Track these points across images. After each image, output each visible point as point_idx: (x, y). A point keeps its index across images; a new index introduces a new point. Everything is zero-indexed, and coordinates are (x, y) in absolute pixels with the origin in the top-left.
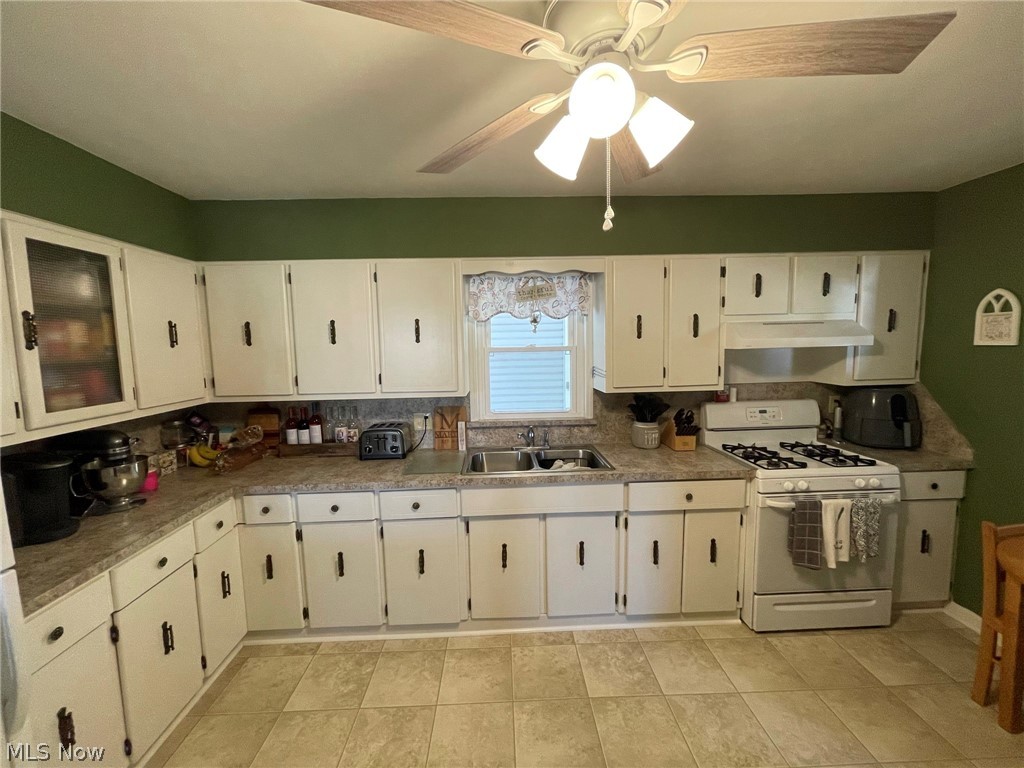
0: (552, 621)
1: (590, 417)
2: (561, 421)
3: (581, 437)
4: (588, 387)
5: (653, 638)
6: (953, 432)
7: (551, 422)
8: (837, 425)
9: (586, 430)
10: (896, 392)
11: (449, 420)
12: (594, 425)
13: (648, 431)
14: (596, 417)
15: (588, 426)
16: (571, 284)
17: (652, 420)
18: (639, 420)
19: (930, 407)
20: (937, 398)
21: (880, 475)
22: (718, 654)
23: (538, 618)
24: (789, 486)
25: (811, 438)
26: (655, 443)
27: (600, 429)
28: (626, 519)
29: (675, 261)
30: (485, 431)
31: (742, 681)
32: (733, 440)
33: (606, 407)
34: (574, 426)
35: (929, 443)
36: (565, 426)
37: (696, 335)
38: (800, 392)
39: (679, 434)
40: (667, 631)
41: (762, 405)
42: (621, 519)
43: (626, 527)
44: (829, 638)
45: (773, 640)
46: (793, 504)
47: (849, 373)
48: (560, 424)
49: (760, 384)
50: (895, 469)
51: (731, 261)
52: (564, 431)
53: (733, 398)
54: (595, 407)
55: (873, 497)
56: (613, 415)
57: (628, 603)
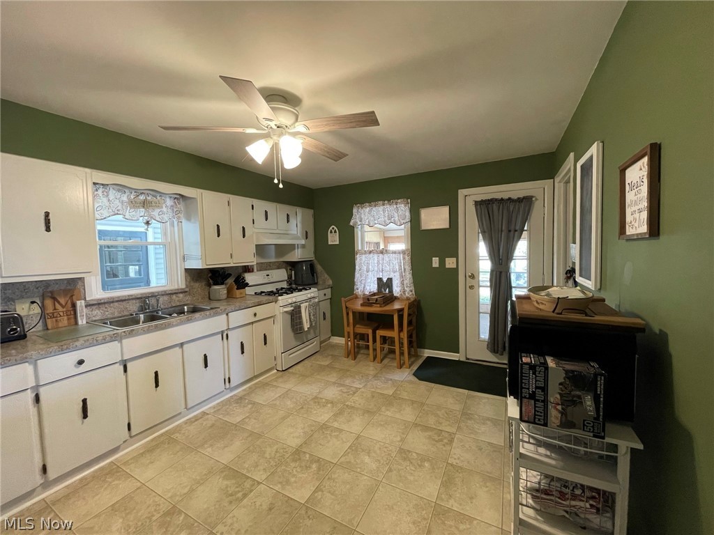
0: (191, 410)
1: (184, 287)
2: (165, 291)
3: (178, 301)
4: (181, 268)
5: (245, 393)
6: (326, 276)
7: (158, 292)
8: (293, 279)
9: (181, 295)
10: (310, 263)
11: (62, 301)
12: (186, 292)
13: (220, 290)
14: (187, 286)
15: (181, 293)
16: (169, 202)
17: (222, 284)
18: (215, 284)
19: (319, 268)
20: (321, 265)
21: (312, 292)
22: (275, 384)
23: (180, 413)
24: (290, 301)
25: (285, 285)
26: (225, 296)
27: (190, 294)
28: (227, 334)
29: (232, 198)
30: (100, 306)
31: (288, 386)
32: (259, 289)
33: (193, 279)
34: (173, 294)
35: (320, 282)
36: (167, 294)
37: (244, 236)
38: (279, 266)
39: (237, 289)
40: (250, 388)
41: (268, 272)
42: (224, 335)
43: (227, 339)
44: (306, 361)
45: (290, 370)
46: (292, 308)
47: (296, 256)
48: (165, 294)
49: (264, 263)
50: (316, 289)
51: (256, 202)
52: (166, 298)
53: (255, 270)
54: (186, 280)
55: (313, 301)
56: (197, 285)
57: (231, 382)
